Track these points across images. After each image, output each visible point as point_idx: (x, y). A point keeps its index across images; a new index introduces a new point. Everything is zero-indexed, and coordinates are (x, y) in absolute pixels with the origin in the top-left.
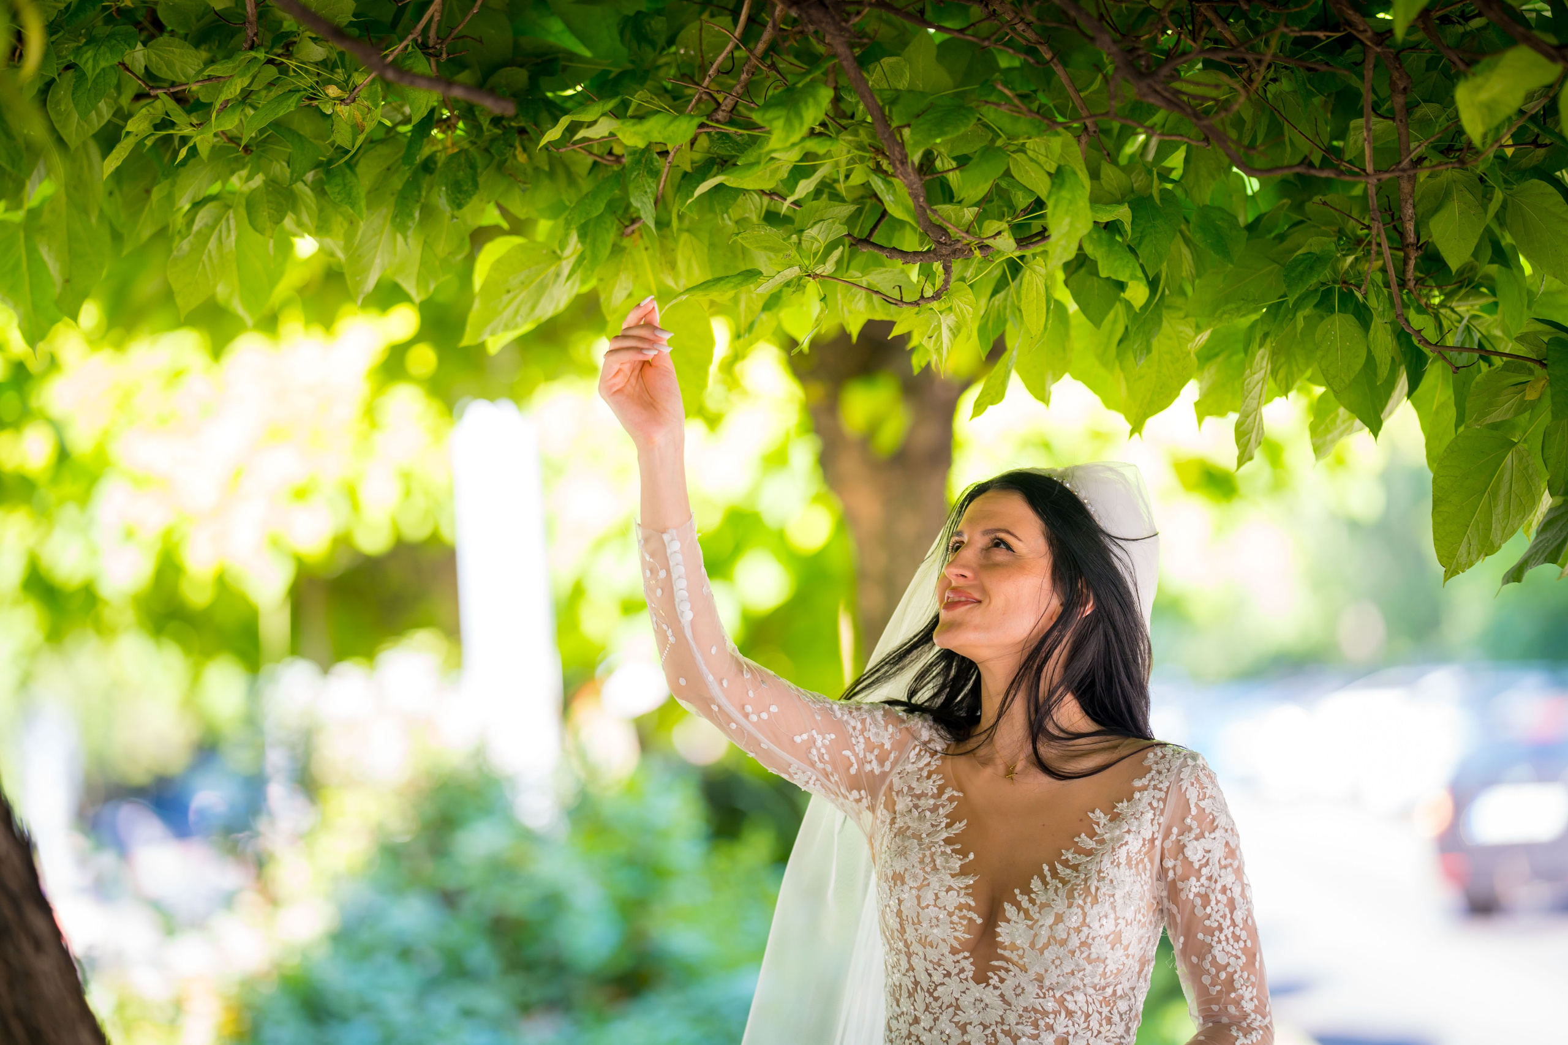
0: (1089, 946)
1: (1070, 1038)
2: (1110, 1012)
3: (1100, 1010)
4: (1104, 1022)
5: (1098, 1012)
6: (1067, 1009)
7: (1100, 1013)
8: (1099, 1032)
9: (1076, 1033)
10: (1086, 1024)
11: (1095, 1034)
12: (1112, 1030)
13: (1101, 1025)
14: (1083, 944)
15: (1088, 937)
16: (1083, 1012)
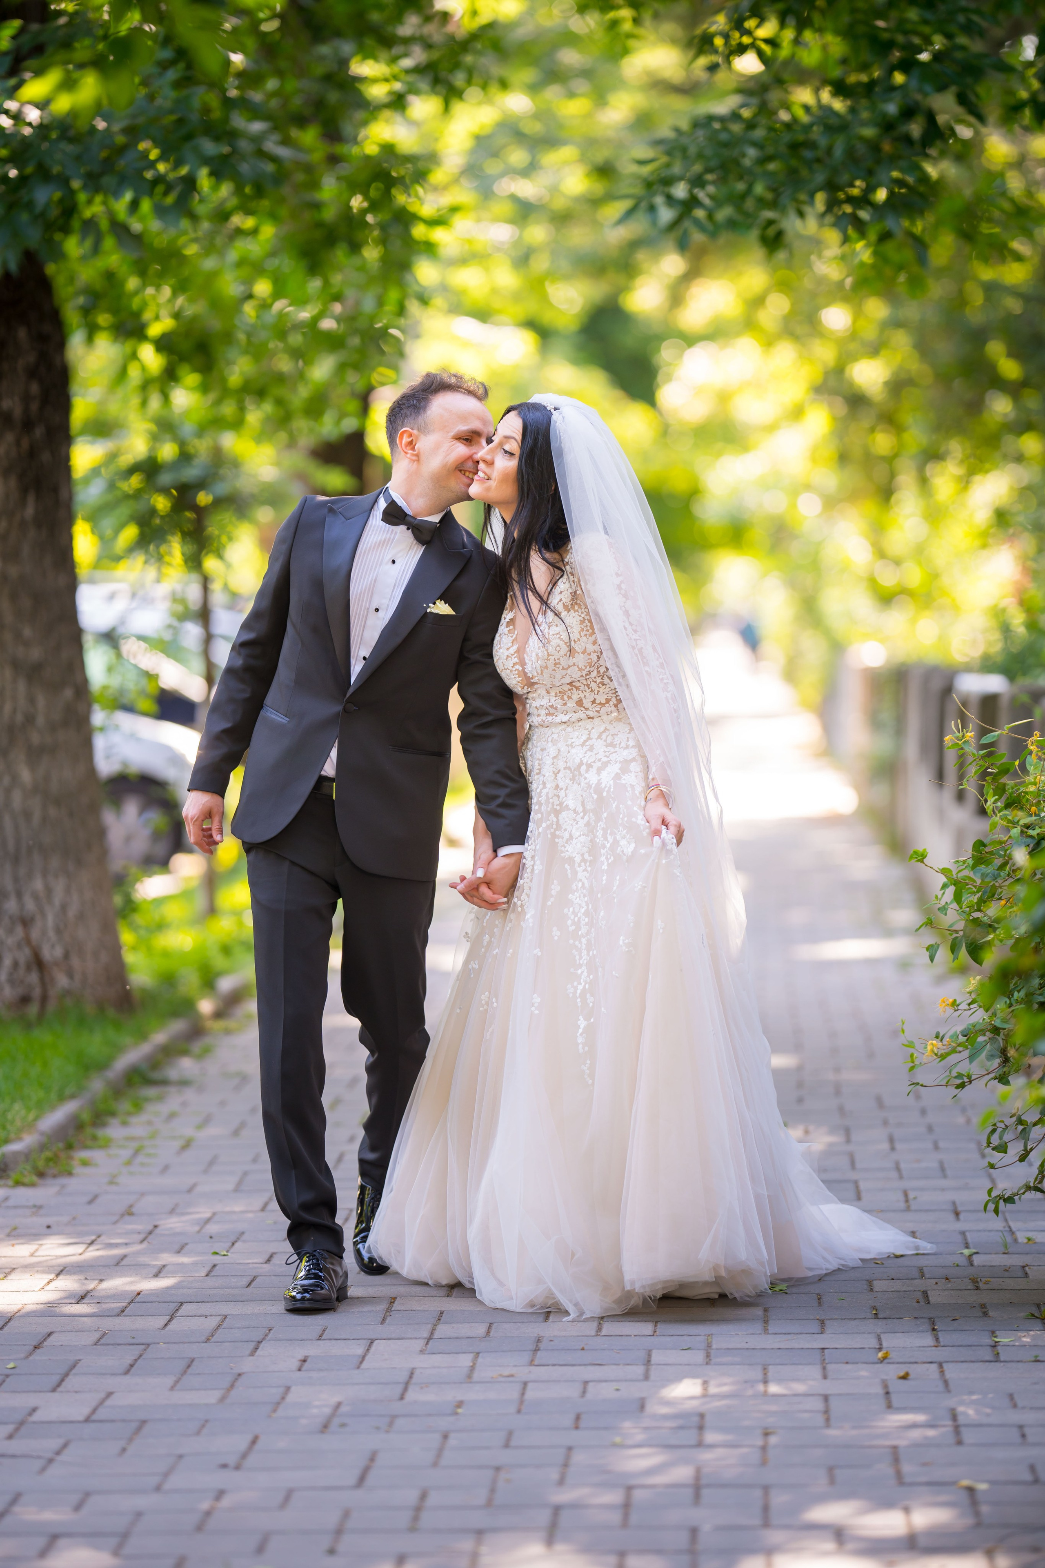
0: (559, 663)
1: (584, 700)
2: (602, 679)
3: (595, 680)
4: (600, 685)
5: (593, 681)
6: (575, 686)
7: (595, 682)
8: (598, 691)
9: (585, 696)
10: (590, 689)
11: (596, 693)
12: (607, 687)
13: (599, 687)
14: (556, 664)
15: (555, 660)
16: (584, 685)
